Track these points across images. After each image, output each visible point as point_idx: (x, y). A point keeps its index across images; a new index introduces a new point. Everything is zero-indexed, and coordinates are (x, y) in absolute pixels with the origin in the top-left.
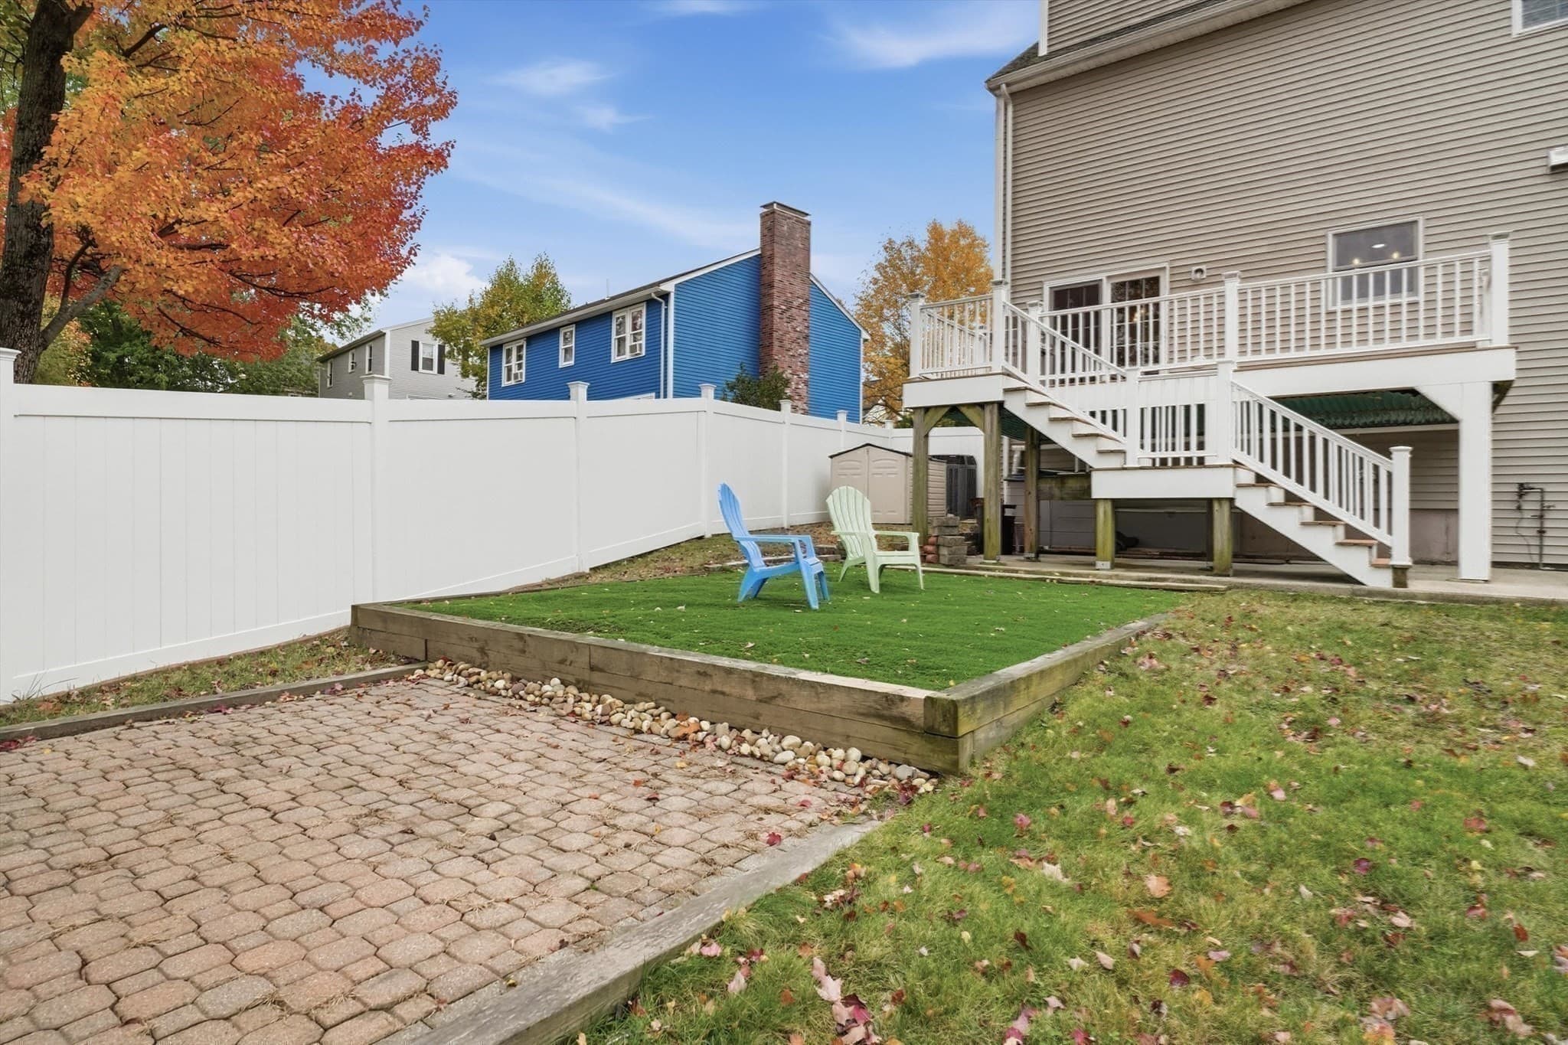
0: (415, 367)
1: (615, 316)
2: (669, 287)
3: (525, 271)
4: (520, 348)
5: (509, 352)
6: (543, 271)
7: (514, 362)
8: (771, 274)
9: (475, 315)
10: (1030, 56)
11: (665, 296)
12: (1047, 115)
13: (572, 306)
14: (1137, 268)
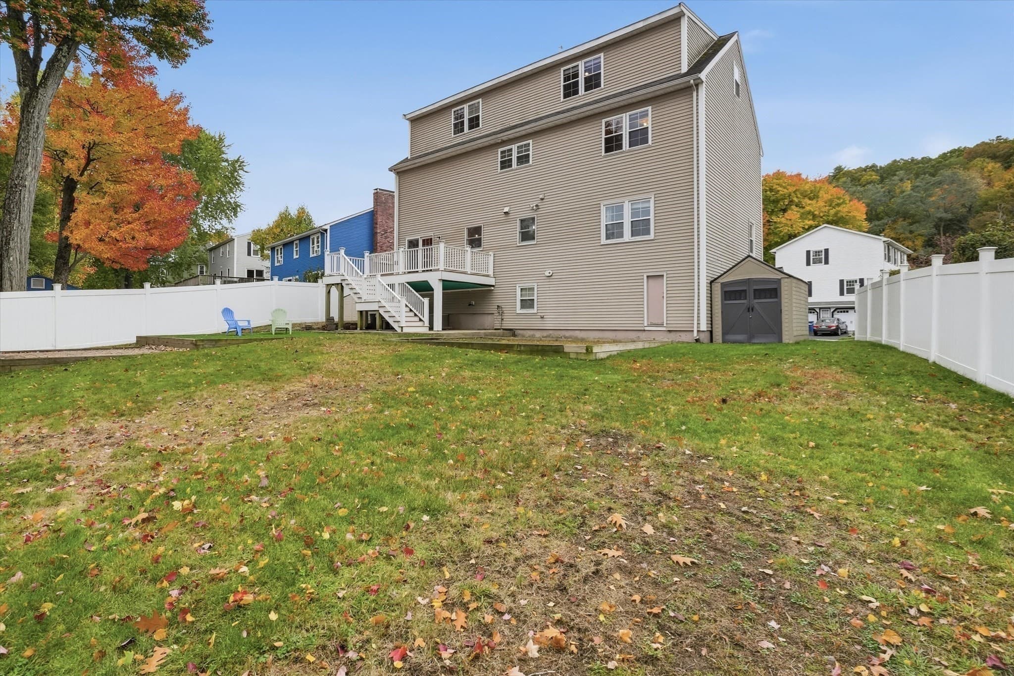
0: (249, 254)
1: (312, 237)
2: (327, 227)
3: (294, 212)
4: (281, 249)
5: (278, 250)
6: (302, 211)
7: (279, 255)
8: (377, 219)
9: (270, 231)
10: (406, 160)
11: (326, 231)
12: (412, 179)
13: (315, 226)
14: (429, 234)
